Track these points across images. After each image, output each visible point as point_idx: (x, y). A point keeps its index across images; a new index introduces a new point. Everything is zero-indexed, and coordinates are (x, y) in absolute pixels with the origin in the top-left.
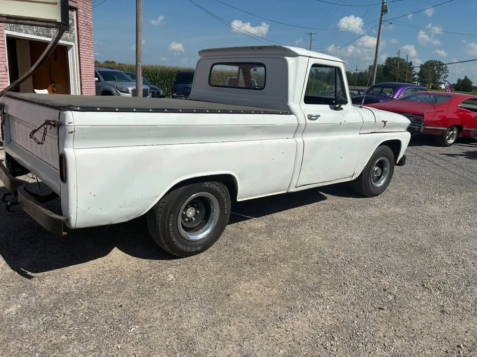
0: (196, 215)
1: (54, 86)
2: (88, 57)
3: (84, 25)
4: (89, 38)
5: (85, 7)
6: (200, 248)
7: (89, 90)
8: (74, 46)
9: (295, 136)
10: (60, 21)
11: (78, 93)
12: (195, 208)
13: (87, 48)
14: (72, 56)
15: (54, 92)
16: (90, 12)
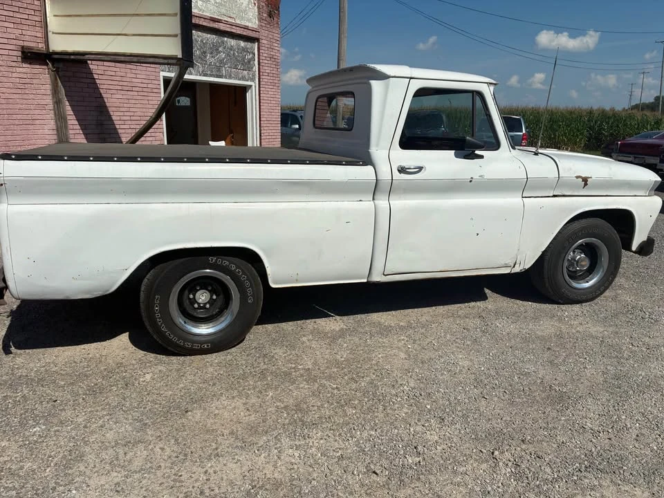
0: (211, 302)
1: (233, 137)
2: (272, 99)
3: (269, 59)
4: (275, 75)
5: (271, 36)
6: (208, 346)
7: (271, 140)
8: (253, 87)
9: (375, 197)
10: (181, 57)
11: (256, 144)
12: (210, 291)
13: (271, 87)
14: (252, 99)
15: (232, 144)
16: (278, 42)
